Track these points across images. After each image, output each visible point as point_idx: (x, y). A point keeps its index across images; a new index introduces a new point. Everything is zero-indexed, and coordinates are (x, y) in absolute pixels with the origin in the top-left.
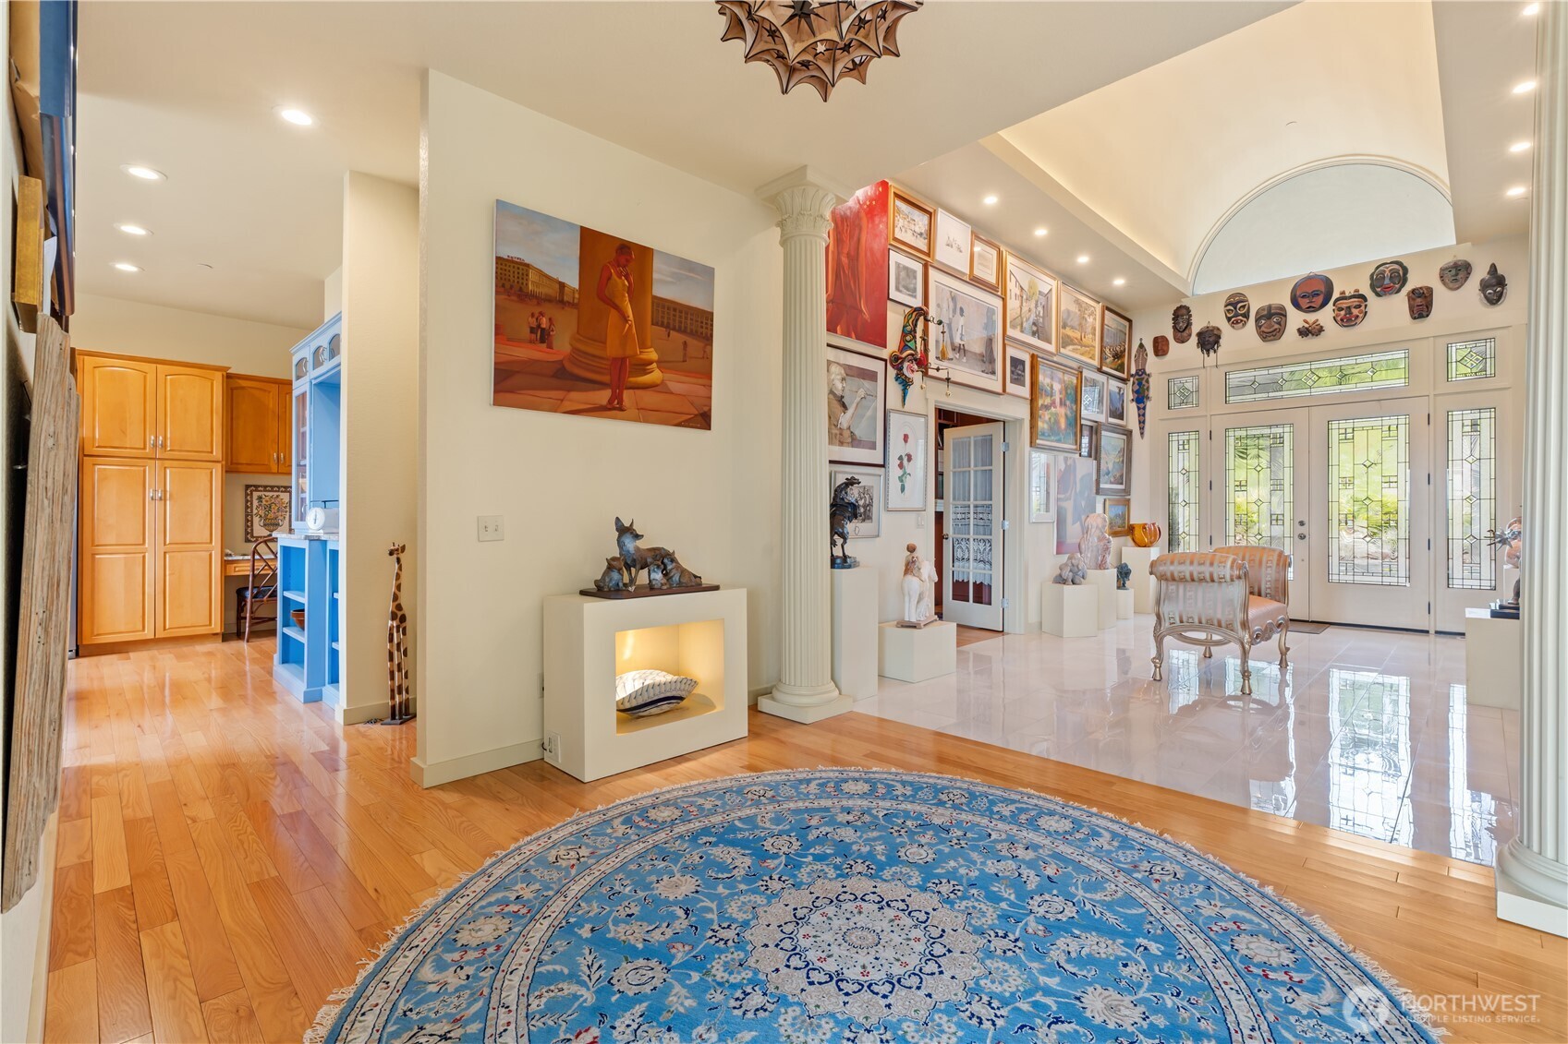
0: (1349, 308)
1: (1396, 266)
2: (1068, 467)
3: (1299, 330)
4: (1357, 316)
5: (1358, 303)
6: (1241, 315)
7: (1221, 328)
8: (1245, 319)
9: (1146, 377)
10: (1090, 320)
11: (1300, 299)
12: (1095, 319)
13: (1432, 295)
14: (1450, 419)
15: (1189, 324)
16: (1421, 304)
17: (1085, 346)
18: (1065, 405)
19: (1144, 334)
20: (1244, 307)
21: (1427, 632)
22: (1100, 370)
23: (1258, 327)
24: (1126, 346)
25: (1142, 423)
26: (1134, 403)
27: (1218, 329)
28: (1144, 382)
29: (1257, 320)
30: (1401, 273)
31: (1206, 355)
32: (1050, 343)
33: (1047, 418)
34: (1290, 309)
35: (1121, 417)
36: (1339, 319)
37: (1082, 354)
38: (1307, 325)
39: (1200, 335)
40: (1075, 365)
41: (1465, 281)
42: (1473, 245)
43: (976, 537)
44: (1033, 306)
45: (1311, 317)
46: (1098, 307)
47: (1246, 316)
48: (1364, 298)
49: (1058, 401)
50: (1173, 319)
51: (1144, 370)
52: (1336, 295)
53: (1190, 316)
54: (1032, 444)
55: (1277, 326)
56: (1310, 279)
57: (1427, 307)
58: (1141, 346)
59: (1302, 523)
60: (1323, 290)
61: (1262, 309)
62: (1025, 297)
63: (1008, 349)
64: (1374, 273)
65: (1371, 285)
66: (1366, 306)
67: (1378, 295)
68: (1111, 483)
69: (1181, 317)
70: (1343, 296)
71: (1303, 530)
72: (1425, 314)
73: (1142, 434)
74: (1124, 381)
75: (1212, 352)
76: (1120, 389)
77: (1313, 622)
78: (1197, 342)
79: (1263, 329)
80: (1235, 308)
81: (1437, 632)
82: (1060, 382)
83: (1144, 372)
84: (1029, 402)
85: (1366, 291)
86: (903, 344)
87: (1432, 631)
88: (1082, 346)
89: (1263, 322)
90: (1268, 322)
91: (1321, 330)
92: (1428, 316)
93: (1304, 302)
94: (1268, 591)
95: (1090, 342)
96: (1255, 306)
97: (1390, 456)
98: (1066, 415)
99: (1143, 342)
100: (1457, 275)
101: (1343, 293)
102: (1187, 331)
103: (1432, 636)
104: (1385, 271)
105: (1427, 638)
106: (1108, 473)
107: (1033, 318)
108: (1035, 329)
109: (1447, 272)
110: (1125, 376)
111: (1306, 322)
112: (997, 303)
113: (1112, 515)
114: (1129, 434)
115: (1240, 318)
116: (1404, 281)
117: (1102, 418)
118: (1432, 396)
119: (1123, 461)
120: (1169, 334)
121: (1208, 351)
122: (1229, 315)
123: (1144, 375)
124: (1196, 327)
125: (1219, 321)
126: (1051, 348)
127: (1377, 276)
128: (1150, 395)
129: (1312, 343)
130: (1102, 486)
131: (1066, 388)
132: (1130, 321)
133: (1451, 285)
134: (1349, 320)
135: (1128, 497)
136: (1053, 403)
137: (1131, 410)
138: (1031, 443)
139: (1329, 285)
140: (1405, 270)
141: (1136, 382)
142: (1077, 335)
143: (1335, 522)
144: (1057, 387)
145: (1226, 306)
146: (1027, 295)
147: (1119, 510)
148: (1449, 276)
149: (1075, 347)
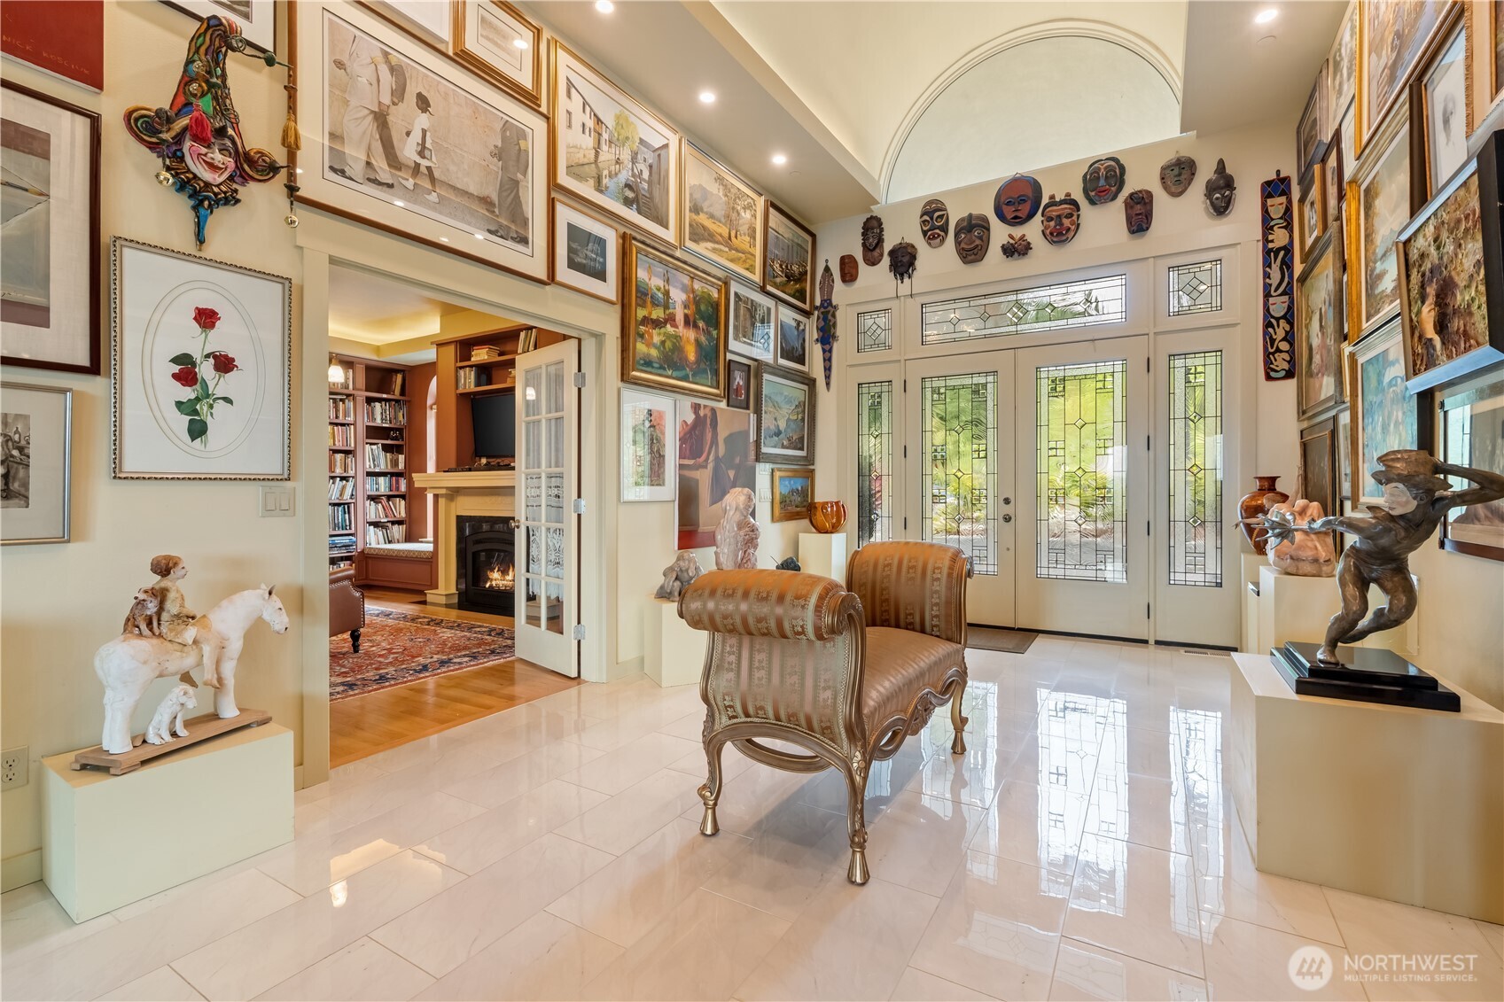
0: (1059, 217)
1: (1112, 163)
2: (699, 421)
3: (1003, 247)
4: (1069, 229)
5: (1069, 211)
6: (938, 228)
7: (916, 247)
8: (942, 234)
9: (832, 310)
10: (747, 215)
11: (1004, 207)
12: (754, 216)
13: (1151, 201)
14: (1172, 366)
15: (880, 241)
16: (1140, 216)
17: (737, 250)
18: (696, 326)
19: (829, 255)
20: (941, 217)
21: (1146, 642)
22: (763, 290)
23: (958, 243)
24: (809, 268)
25: (828, 369)
26: (819, 344)
27: (913, 246)
28: (830, 317)
29: (957, 235)
30: (1118, 171)
31: (899, 281)
32: (666, 227)
33: (657, 339)
34: (994, 222)
35: (801, 361)
36: (1048, 232)
37: (732, 261)
38: (1012, 241)
39: (891, 253)
40: (720, 274)
41: (1189, 184)
42: (1198, 136)
43: (550, 525)
44: (626, 156)
45: (1017, 232)
46: (760, 202)
47: (945, 229)
48: (1074, 203)
49: (680, 318)
50: (863, 234)
51: (830, 300)
52: (1045, 200)
53: (882, 230)
54: (625, 377)
55: (978, 242)
56: (1016, 182)
57: (1146, 217)
58: (827, 269)
59: (1007, 501)
60: (1030, 195)
61: (962, 220)
62: (605, 136)
63: (559, 208)
64: (1087, 173)
65: (1084, 188)
66: (1078, 216)
67: (1092, 202)
68: (783, 447)
69: (872, 230)
70: (1052, 203)
71: (1008, 509)
72: (1145, 226)
73: (828, 384)
74: (807, 314)
75: (906, 280)
76: (799, 323)
77: (1020, 629)
78: (889, 264)
79: (963, 245)
80: (932, 218)
81: (1158, 643)
82: (684, 289)
83: (830, 304)
84: (618, 308)
85: (1078, 195)
86: (181, 100)
87: (1152, 641)
88: (731, 248)
89: (963, 236)
90: (968, 236)
91: (1028, 247)
92: (1148, 229)
93: (1009, 214)
94: (935, 622)
95: (746, 247)
96: (955, 215)
97: (1105, 414)
98: (697, 341)
99: (830, 264)
100: (1180, 175)
101: (1052, 197)
102: (878, 250)
103: (1152, 648)
104: (1099, 169)
105: (1146, 650)
106: (778, 433)
107: (624, 176)
108: (631, 195)
109: (1168, 171)
110: (807, 307)
111: (1011, 236)
112: (538, 126)
113: (785, 491)
114: (811, 383)
115: (937, 231)
116: (1121, 184)
117: (767, 357)
118: (1151, 335)
119: (803, 419)
120: (858, 254)
121: (902, 276)
122: (925, 229)
123: (830, 308)
124: (888, 246)
125: (915, 237)
126: (669, 235)
127: (1091, 174)
128: (838, 333)
129: (1018, 267)
130: (764, 450)
131: (697, 302)
132: (813, 236)
133: (1173, 189)
134: (1060, 234)
135: (812, 467)
136: (671, 319)
137: (815, 353)
138: (622, 374)
139: (1036, 187)
140: (1122, 168)
141: (821, 316)
142: (724, 231)
143: (1044, 499)
144: (678, 296)
145: (921, 217)
146: (611, 134)
147: (798, 484)
148: (1170, 175)
149: (717, 246)
